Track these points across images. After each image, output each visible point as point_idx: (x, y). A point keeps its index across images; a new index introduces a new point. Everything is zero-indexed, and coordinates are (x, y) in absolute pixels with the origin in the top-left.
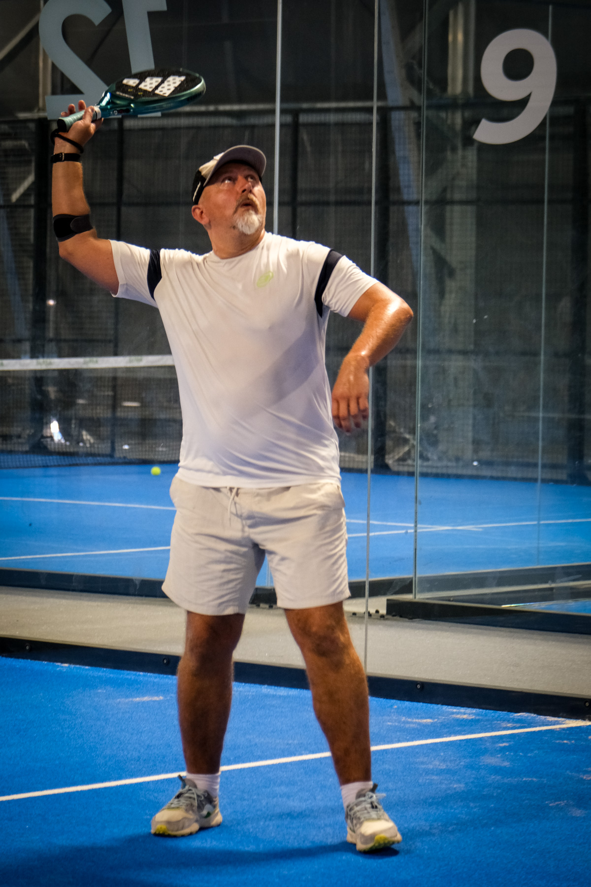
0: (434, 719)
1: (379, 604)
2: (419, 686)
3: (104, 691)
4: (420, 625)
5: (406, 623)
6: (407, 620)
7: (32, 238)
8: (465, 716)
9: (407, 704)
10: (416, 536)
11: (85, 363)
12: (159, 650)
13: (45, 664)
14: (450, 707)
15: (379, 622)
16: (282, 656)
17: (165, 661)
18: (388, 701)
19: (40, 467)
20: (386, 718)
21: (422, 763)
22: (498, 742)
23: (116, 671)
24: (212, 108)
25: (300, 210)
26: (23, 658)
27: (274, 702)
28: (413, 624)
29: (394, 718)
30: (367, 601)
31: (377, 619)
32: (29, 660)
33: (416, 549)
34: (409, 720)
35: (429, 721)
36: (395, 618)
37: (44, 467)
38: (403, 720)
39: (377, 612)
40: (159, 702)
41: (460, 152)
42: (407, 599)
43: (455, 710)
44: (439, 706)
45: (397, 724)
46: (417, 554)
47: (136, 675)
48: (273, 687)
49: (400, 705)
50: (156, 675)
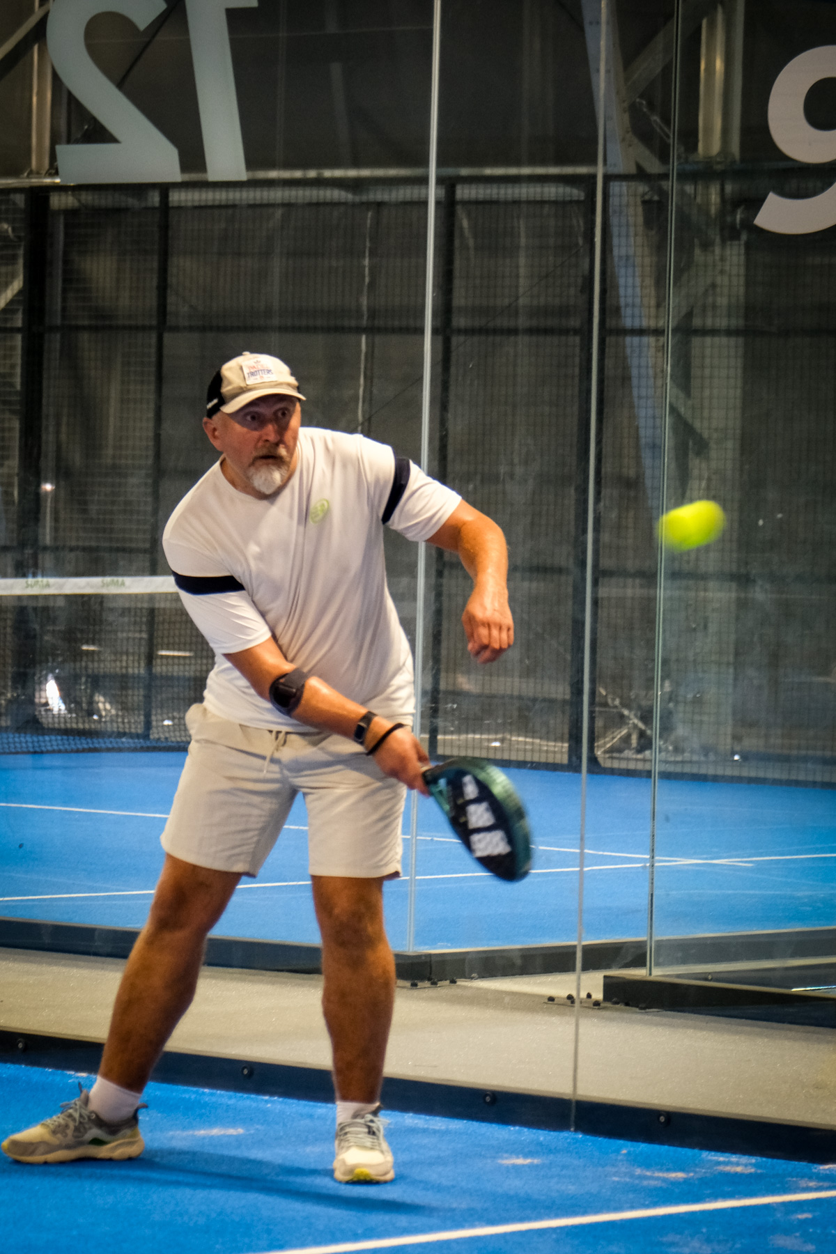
0: (688, 1172)
1: (593, 983)
2: (662, 1119)
3: (147, 1119)
4: (657, 1019)
5: (635, 1015)
6: (637, 1010)
7: (18, 381)
8: (739, 1169)
9: (643, 1147)
10: (653, 872)
11: (104, 585)
12: (233, 1053)
13: (50, 1073)
14: (713, 1153)
15: (591, 1012)
16: (436, 1067)
17: (246, 1072)
18: (612, 1141)
19: (28, 752)
20: (610, 1169)
21: (672, 1244)
22: (796, 1212)
23: (165, 1086)
24: (312, 174)
25: (455, 340)
26: (13, 1062)
27: (425, 1141)
28: (646, 1017)
29: (623, 1169)
30: (579, 978)
31: (589, 1008)
32: (23, 1066)
33: (652, 895)
34: (648, 1174)
35: (680, 1175)
36: (617, 1006)
37: (35, 752)
38: (637, 1173)
39: (589, 996)
40: (237, 1138)
41: (717, 250)
42: (635, 975)
43: (721, 1159)
44: (696, 1151)
45: (628, 1180)
46: (654, 903)
47: (196, 1092)
48: (423, 1116)
49: (632, 1149)
50: (231, 1093)
